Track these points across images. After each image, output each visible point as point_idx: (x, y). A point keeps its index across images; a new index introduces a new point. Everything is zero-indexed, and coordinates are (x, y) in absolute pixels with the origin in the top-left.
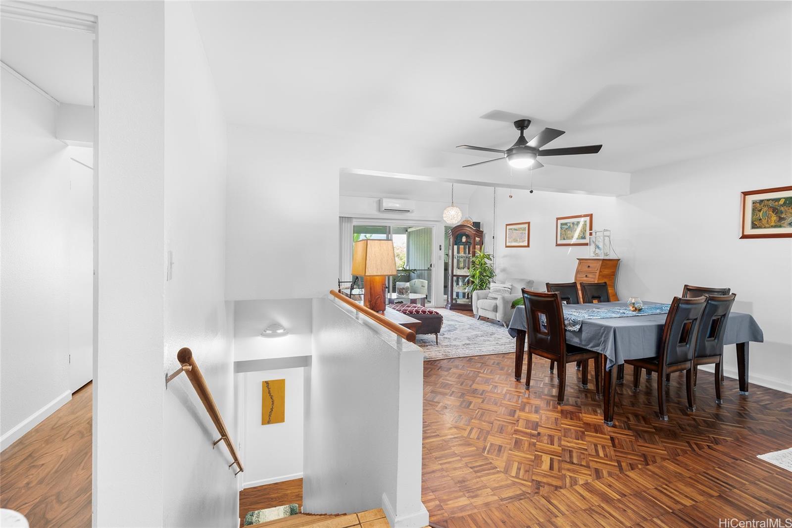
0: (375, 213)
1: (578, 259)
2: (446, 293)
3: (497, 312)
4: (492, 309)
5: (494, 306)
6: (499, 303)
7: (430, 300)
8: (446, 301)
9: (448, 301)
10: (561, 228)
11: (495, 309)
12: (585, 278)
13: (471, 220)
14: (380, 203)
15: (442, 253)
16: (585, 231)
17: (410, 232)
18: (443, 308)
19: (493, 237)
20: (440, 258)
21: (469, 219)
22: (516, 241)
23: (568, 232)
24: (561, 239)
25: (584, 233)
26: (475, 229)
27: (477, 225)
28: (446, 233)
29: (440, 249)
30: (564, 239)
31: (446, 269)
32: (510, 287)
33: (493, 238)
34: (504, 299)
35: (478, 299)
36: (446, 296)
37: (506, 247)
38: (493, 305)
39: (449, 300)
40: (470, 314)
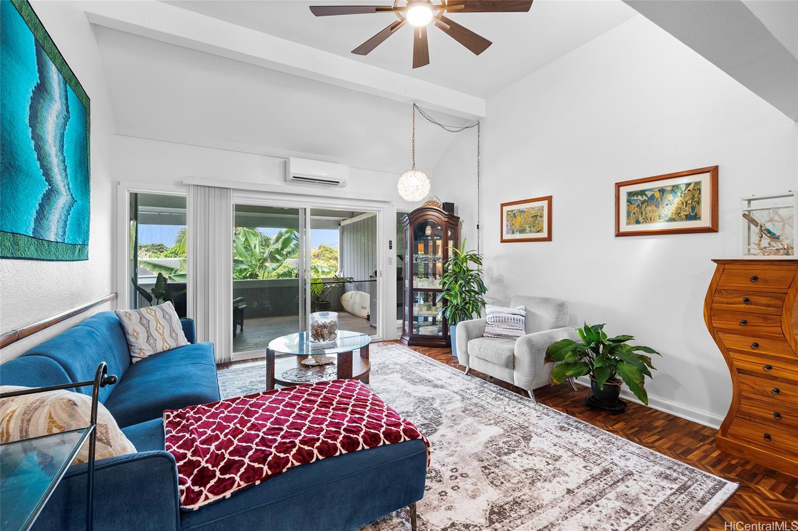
0: (277, 184)
1: (715, 261)
2: (400, 315)
3: (514, 367)
4: (503, 362)
5: (509, 357)
6: (519, 349)
7: (374, 325)
8: (402, 329)
9: (404, 330)
10: (628, 201)
11: (511, 363)
12: (743, 306)
13: (438, 201)
14: (285, 166)
15: (393, 253)
16: (699, 203)
17: (343, 226)
18: (396, 341)
19: (478, 226)
20: (390, 262)
21: (435, 199)
22: (522, 231)
23: (649, 208)
24: (628, 224)
25: (693, 208)
26: (446, 213)
27: (449, 207)
28: (399, 222)
29: (391, 247)
30: (638, 222)
31: (400, 279)
32: (523, 313)
33: (478, 228)
34: (530, 343)
35: (469, 337)
36: (401, 322)
37: (503, 241)
38: (507, 353)
39: (407, 328)
40: (443, 357)
